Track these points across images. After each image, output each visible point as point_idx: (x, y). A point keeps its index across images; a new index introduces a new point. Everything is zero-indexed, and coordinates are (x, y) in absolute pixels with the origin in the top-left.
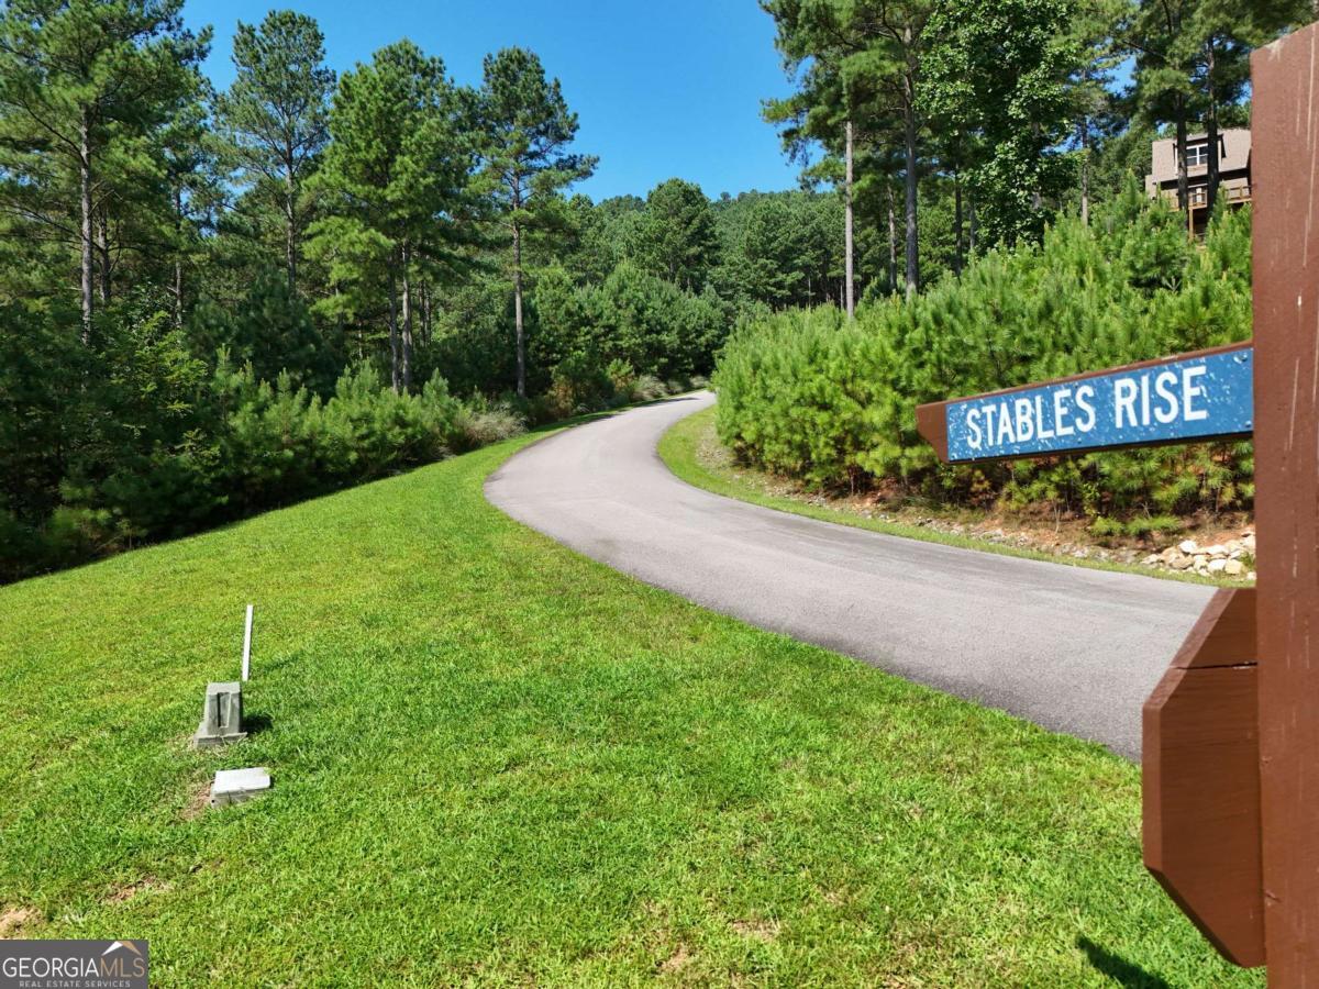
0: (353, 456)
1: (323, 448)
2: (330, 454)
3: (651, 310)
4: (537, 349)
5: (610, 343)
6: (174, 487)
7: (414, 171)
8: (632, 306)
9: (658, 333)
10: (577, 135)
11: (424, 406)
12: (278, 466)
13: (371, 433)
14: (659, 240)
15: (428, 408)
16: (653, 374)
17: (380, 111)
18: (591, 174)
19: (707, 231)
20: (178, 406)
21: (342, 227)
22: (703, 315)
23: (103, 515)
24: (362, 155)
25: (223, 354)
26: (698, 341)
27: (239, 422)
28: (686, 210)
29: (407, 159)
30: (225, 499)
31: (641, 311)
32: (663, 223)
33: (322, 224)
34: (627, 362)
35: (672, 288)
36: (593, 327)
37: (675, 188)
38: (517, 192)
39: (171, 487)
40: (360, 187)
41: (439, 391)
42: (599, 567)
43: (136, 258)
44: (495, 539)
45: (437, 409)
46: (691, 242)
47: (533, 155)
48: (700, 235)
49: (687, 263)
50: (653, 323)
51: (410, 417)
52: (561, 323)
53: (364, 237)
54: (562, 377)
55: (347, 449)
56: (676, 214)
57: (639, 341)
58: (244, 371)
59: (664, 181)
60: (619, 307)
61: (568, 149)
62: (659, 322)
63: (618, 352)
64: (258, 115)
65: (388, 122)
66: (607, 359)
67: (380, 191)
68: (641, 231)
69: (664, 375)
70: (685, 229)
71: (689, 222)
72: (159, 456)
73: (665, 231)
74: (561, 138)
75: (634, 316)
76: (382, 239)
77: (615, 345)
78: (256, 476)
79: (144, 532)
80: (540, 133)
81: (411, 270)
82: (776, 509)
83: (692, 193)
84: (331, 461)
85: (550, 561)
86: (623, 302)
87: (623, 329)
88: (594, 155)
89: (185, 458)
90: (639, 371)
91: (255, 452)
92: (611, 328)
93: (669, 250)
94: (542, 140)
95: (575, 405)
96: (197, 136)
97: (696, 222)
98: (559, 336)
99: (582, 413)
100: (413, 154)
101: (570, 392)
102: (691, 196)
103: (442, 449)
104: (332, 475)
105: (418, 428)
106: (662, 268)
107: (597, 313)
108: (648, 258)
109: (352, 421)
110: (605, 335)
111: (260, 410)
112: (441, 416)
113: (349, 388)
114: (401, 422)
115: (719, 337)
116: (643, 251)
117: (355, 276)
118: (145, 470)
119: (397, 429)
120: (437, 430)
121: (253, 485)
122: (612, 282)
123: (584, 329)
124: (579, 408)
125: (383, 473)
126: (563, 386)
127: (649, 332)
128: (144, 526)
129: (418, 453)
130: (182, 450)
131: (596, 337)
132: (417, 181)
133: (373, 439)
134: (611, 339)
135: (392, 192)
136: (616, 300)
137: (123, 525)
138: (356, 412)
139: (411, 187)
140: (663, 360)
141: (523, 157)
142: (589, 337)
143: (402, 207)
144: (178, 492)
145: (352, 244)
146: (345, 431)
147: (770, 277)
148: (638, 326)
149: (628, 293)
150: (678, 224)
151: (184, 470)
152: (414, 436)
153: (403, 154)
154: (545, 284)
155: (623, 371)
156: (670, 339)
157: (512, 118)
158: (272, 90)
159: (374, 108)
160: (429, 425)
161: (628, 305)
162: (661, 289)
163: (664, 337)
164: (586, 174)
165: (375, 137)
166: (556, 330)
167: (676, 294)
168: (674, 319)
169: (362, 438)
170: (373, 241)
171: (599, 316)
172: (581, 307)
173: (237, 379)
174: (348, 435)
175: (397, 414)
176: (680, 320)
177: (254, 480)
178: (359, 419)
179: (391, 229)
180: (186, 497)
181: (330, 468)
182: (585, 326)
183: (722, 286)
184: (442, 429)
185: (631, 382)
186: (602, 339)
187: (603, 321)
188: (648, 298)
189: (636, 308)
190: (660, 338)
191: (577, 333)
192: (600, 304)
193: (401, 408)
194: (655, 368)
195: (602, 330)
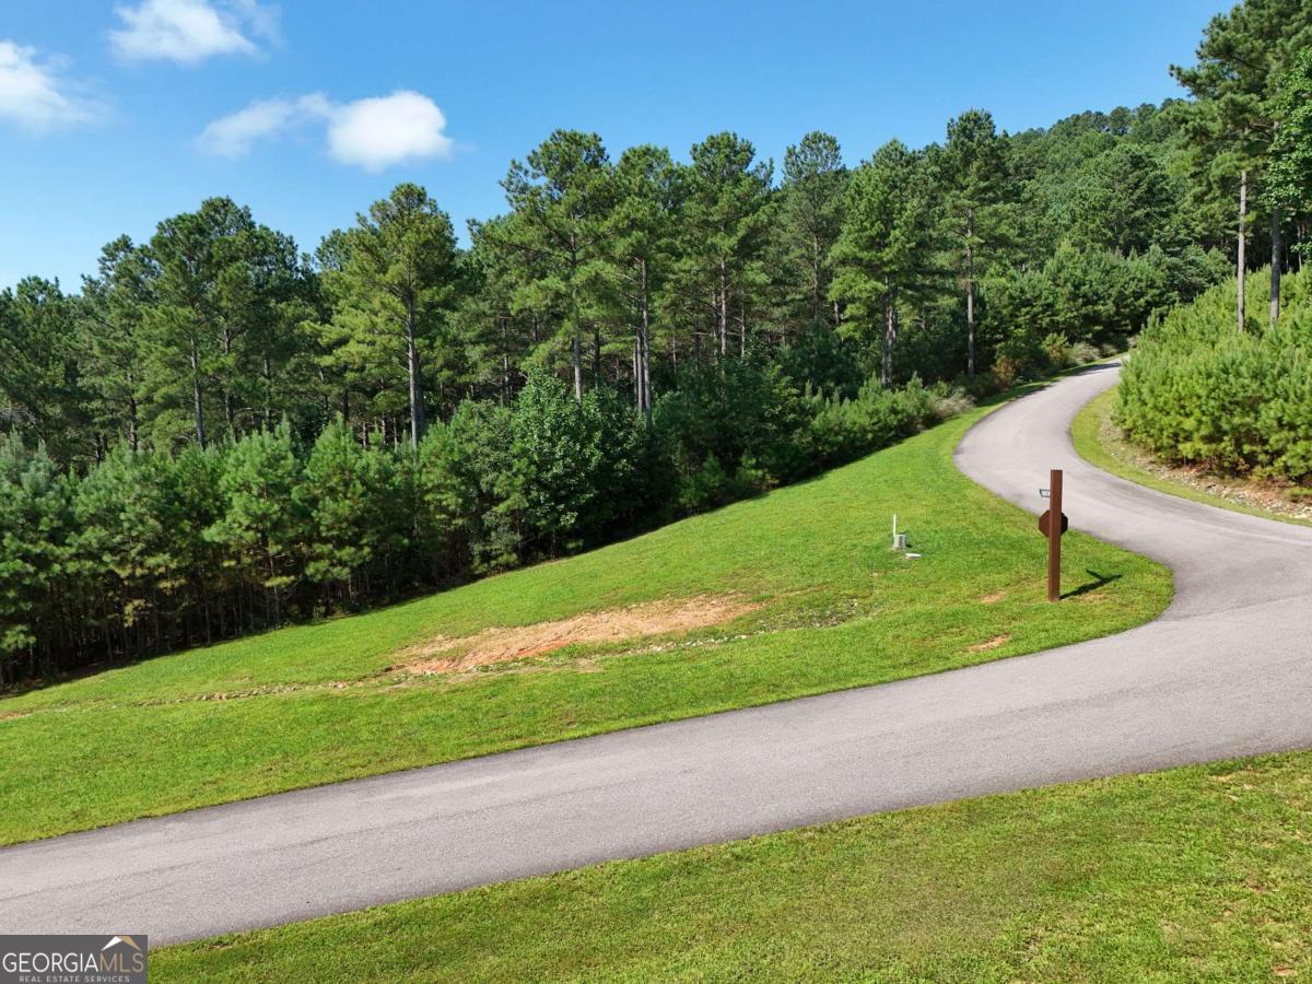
0: (870, 436)
2: (858, 435)
3: (1087, 285)
4: (984, 332)
5: (1048, 320)
6: (791, 458)
8: (1069, 285)
9: (1095, 303)
11: (907, 398)
12: (835, 445)
13: (880, 421)
14: (1104, 208)
15: (910, 399)
16: (1087, 340)
17: (880, 201)
20: (792, 417)
22: (1144, 277)
23: (760, 473)
24: (868, 232)
25: (808, 386)
26: (1137, 303)
27: (816, 422)
28: (1134, 175)
29: (897, 232)
31: (1077, 287)
32: (1109, 192)
34: (1062, 334)
35: (1114, 257)
36: (1032, 306)
39: (789, 457)
40: (866, 253)
41: (916, 387)
42: (1013, 506)
44: (966, 492)
45: (915, 399)
46: (1137, 204)
49: (1135, 223)
50: (1089, 295)
51: (900, 408)
52: (1005, 307)
53: (868, 286)
54: (1003, 355)
55: (867, 432)
56: (1123, 181)
57: (1075, 313)
58: (818, 394)
60: (1058, 286)
62: (1095, 293)
63: (1055, 327)
65: (885, 208)
66: (1044, 332)
67: (879, 254)
68: (1085, 199)
69: (1098, 341)
70: (1132, 194)
71: (1137, 186)
73: (1110, 199)
75: (1070, 293)
76: (880, 286)
77: (1052, 321)
78: (825, 451)
79: (777, 482)
84: (859, 440)
85: (993, 503)
86: (1061, 282)
87: (1059, 306)
90: (1072, 340)
91: (824, 438)
92: (1050, 306)
93: (1114, 216)
95: (1015, 379)
97: (1144, 187)
98: (1003, 319)
99: (1021, 386)
100: (901, 228)
101: (1010, 368)
103: (919, 426)
105: (905, 414)
106: (1105, 235)
107: (1036, 295)
108: (1092, 226)
109: (869, 414)
110: (1043, 312)
112: (918, 403)
113: (865, 392)
114: (894, 411)
115: (1161, 295)
116: (1087, 219)
117: (861, 311)
119: (893, 417)
120: (915, 413)
121: (824, 456)
122: (1052, 264)
123: (1024, 310)
124: (1018, 380)
125: (886, 445)
126: (1004, 364)
127: (1085, 304)
128: (777, 478)
129: (904, 430)
131: (1036, 315)
132: (904, 247)
133: (880, 424)
134: (1049, 316)
135: (887, 254)
136: (1054, 280)
137: (768, 477)
138: (871, 408)
139: (899, 250)
140: (1097, 328)
142: (1028, 317)
143: (894, 264)
144: (792, 460)
145: (861, 291)
146: (866, 421)
147: (1230, 220)
148: (1075, 301)
149: (1065, 273)
150: (1125, 190)
151: (795, 449)
152: (902, 420)
153: (895, 230)
155: (1058, 343)
156: (1106, 308)
159: (876, 200)
160: (910, 411)
161: (1065, 282)
162: (1101, 259)
163: (1100, 307)
165: (877, 220)
166: (1001, 313)
167: (1116, 262)
168: (1112, 286)
169: (874, 424)
170: (874, 288)
171: (1039, 297)
172: (1022, 291)
173: (815, 399)
174: (867, 424)
175: (892, 406)
176: (1118, 287)
177: (824, 454)
178: (873, 413)
179: (885, 279)
181: (858, 444)
182: (1026, 307)
183: (1169, 243)
184: (919, 412)
185: (1065, 351)
186: (1040, 316)
187: (1042, 302)
188: (1085, 272)
189: (1073, 285)
190: (1096, 308)
191: (1018, 313)
192: (1040, 285)
193: (895, 402)
194: (1090, 336)
195: (1041, 309)
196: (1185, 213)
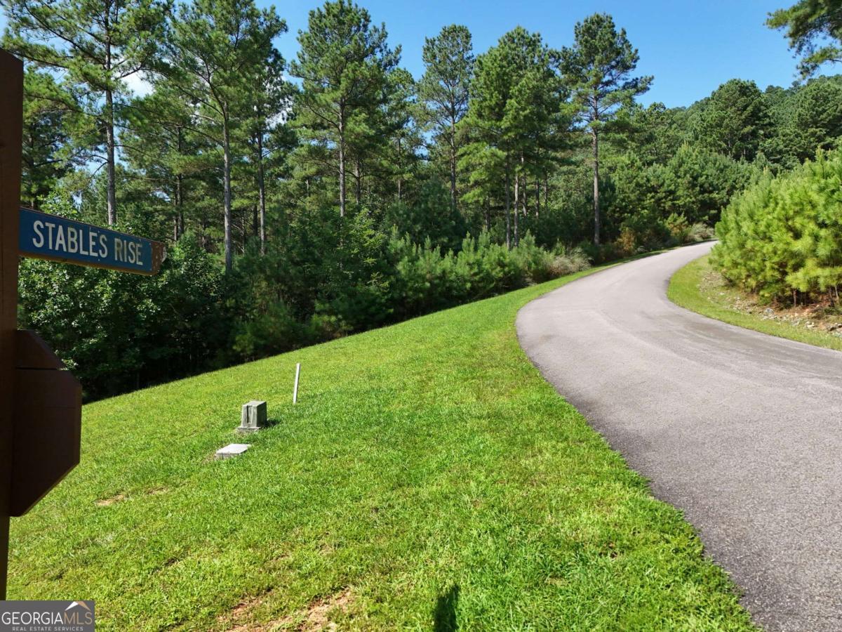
0: (468, 285)
1: (451, 281)
2: (455, 285)
3: (704, 177)
4: (614, 211)
5: (670, 203)
6: (366, 304)
7: (516, 108)
8: (688, 176)
9: (711, 192)
10: (638, 64)
12: (422, 292)
13: (480, 271)
14: (719, 125)
15: (520, 254)
16: (705, 222)
17: (498, 74)
18: (649, 89)
19: (761, 114)
20: (370, 260)
21: (476, 148)
23: (333, 319)
24: (487, 103)
25: (394, 230)
27: (401, 267)
28: (742, 101)
29: (513, 101)
30: (392, 310)
31: (695, 178)
32: (722, 114)
33: (465, 149)
34: (682, 215)
35: (726, 160)
36: (657, 192)
37: (733, 87)
38: (596, 109)
39: (365, 304)
40: (487, 122)
41: (529, 244)
43: (374, 180)
45: (527, 255)
46: (745, 123)
47: (607, 83)
48: (755, 117)
49: (743, 138)
50: (706, 185)
51: (507, 261)
52: (632, 192)
53: (489, 153)
54: (627, 229)
55: (466, 281)
56: (734, 104)
57: (693, 199)
58: (405, 239)
59: (724, 83)
60: (679, 177)
61: (632, 75)
62: (711, 184)
63: (675, 208)
64: (434, 89)
65: (503, 80)
66: (665, 214)
67: (498, 123)
69: (713, 222)
70: (741, 115)
71: (745, 108)
72: (360, 288)
73: (723, 118)
74: (626, 68)
75: (689, 183)
76: (500, 153)
77: (673, 204)
78: (410, 297)
80: (613, 67)
81: (517, 169)
82: (708, 317)
83: (747, 88)
84: (455, 289)
86: (681, 174)
87: (680, 193)
88: (649, 76)
89: (372, 288)
90: (691, 221)
91: (410, 284)
92: (671, 192)
93: (727, 131)
94: (614, 72)
95: (636, 248)
96: (403, 107)
97: (750, 108)
98: (631, 202)
99: (641, 253)
100: (517, 97)
101: (633, 239)
102: (746, 90)
103: (528, 280)
104: (456, 297)
105: (512, 267)
106: (720, 146)
107: (660, 183)
108: (709, 140)
109: (469, 264)
110: (665, 197)
111: (414, 260)
112: (530, 260)
113: (469, 245)
114: (501, 264)
116: (706, 135)
117: (483, 177)
118: (352, 295)
119: (499, 269)
120: (526, 268)
121: (408, 303)
122: (674, 161)
123: (649, 195)
124: (639, 249)
125: (488, 295)
126: (628, 235)
127: (703, 191)
128: (352, 324)
129: (512, 282)
130: (371, 284)
131: (660, 199)
132: (519, 114)
133: (481, 275)
134: (670, 200)
135: (505, 124)
136: (676, 173)
137: (343, 323)
138: (472, 259)
139: (515, 118)
140: (713, 212)
141: (600, 86)
142: (653, 200)
143: (510, 131)
144: (369, 307)
145: (482, 158)
146: (464, 271)
148: (693, 189)
149: (685, 167)
150: (735, 112)
151: (372, 295)
152: (509, 272)
153: (511, 98)
154: (622, 167)
155: (679, 222)
157: (593, 61)
158: (441, 73)
159: (494, 73)
160: (521, 265)
161: (685, 175)
162: (716, 160)
163: (715, 195)
164: (645, 89)
165: (495, 91)
166: (629, 197)
167: (728, 163)
168: (726, 181)
169: (475, 274)
170: (494, 155)
171: (662, 185)
172: (648, 180)
173: (400, 244)
174: (466, 273)
175: (499, 259)
177: (409, 300)
178: (474, 263)
179: (504, 146)
180: (373, 309)
181: (455, 292)
182: (651, 193)
183: (772, 153)
184: (529, 268)
185: (685, 229)
186: (664, 200)
187: (665, 188)
188: (703, 168)
189: (692, 177)
190: (711, 196)
191: (644, 198)
192: (663, 176)
193: (502, 254)
194: (706, 218)
195: (664, 194)
196: (784, 136)
